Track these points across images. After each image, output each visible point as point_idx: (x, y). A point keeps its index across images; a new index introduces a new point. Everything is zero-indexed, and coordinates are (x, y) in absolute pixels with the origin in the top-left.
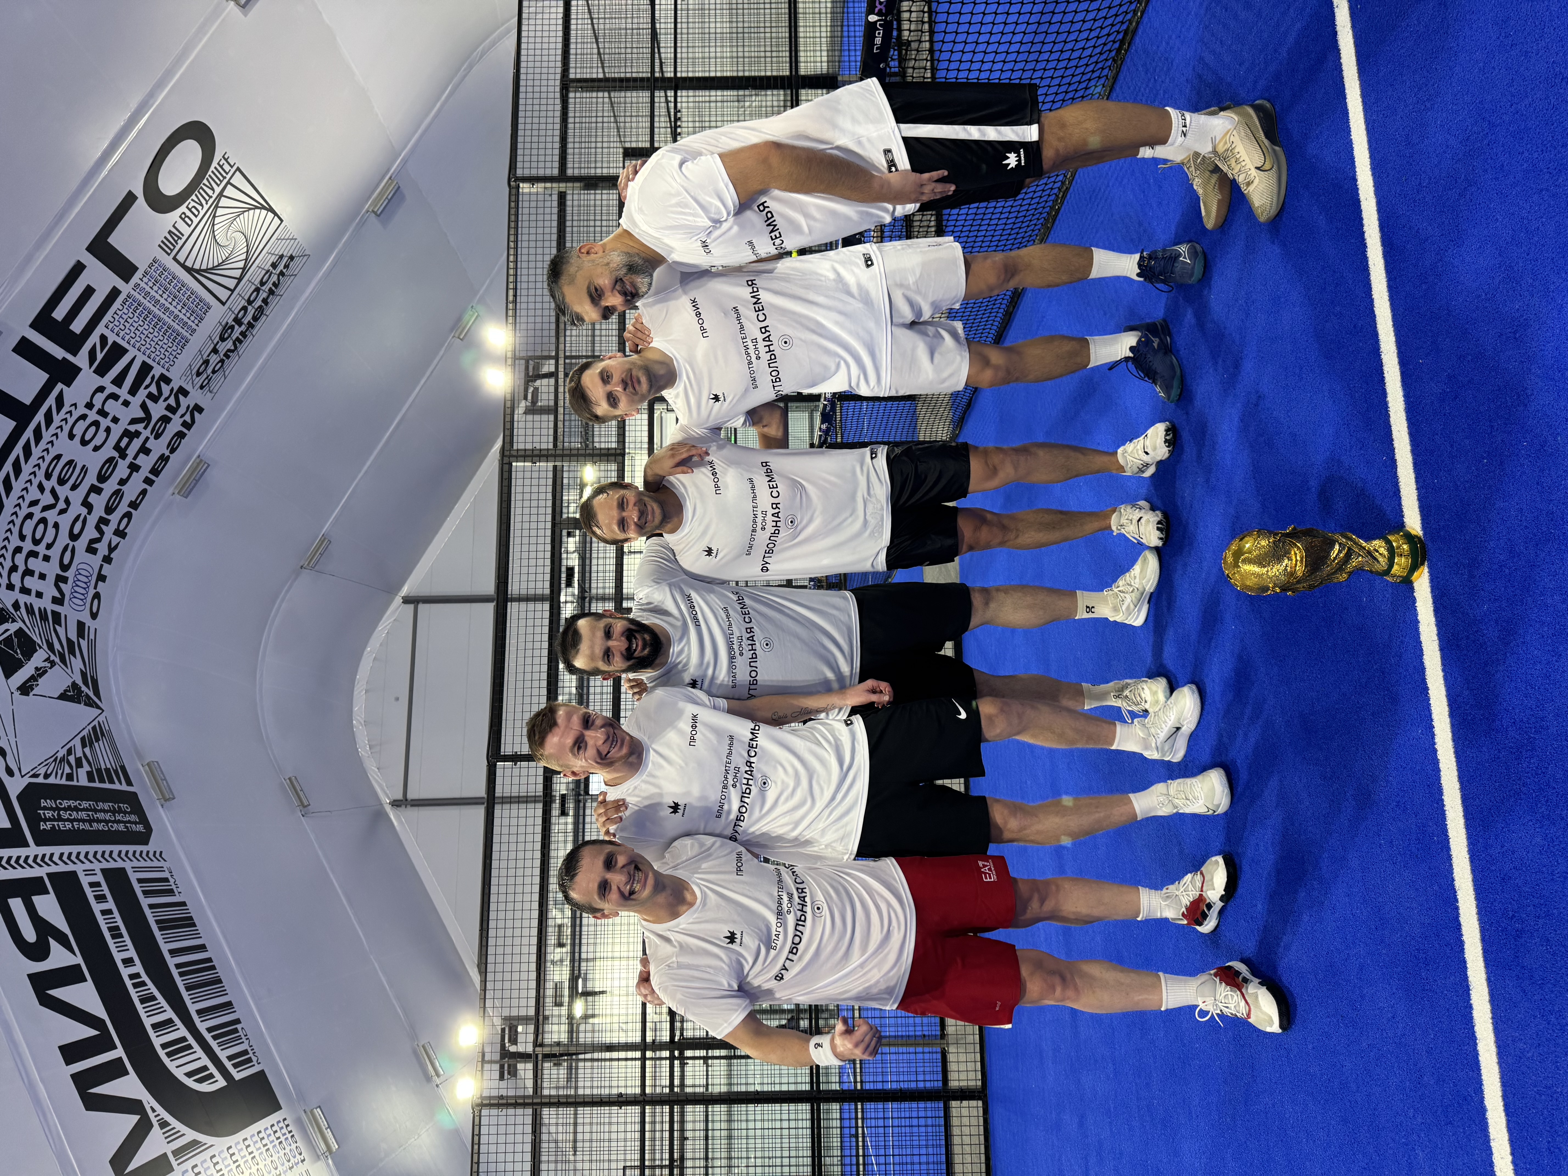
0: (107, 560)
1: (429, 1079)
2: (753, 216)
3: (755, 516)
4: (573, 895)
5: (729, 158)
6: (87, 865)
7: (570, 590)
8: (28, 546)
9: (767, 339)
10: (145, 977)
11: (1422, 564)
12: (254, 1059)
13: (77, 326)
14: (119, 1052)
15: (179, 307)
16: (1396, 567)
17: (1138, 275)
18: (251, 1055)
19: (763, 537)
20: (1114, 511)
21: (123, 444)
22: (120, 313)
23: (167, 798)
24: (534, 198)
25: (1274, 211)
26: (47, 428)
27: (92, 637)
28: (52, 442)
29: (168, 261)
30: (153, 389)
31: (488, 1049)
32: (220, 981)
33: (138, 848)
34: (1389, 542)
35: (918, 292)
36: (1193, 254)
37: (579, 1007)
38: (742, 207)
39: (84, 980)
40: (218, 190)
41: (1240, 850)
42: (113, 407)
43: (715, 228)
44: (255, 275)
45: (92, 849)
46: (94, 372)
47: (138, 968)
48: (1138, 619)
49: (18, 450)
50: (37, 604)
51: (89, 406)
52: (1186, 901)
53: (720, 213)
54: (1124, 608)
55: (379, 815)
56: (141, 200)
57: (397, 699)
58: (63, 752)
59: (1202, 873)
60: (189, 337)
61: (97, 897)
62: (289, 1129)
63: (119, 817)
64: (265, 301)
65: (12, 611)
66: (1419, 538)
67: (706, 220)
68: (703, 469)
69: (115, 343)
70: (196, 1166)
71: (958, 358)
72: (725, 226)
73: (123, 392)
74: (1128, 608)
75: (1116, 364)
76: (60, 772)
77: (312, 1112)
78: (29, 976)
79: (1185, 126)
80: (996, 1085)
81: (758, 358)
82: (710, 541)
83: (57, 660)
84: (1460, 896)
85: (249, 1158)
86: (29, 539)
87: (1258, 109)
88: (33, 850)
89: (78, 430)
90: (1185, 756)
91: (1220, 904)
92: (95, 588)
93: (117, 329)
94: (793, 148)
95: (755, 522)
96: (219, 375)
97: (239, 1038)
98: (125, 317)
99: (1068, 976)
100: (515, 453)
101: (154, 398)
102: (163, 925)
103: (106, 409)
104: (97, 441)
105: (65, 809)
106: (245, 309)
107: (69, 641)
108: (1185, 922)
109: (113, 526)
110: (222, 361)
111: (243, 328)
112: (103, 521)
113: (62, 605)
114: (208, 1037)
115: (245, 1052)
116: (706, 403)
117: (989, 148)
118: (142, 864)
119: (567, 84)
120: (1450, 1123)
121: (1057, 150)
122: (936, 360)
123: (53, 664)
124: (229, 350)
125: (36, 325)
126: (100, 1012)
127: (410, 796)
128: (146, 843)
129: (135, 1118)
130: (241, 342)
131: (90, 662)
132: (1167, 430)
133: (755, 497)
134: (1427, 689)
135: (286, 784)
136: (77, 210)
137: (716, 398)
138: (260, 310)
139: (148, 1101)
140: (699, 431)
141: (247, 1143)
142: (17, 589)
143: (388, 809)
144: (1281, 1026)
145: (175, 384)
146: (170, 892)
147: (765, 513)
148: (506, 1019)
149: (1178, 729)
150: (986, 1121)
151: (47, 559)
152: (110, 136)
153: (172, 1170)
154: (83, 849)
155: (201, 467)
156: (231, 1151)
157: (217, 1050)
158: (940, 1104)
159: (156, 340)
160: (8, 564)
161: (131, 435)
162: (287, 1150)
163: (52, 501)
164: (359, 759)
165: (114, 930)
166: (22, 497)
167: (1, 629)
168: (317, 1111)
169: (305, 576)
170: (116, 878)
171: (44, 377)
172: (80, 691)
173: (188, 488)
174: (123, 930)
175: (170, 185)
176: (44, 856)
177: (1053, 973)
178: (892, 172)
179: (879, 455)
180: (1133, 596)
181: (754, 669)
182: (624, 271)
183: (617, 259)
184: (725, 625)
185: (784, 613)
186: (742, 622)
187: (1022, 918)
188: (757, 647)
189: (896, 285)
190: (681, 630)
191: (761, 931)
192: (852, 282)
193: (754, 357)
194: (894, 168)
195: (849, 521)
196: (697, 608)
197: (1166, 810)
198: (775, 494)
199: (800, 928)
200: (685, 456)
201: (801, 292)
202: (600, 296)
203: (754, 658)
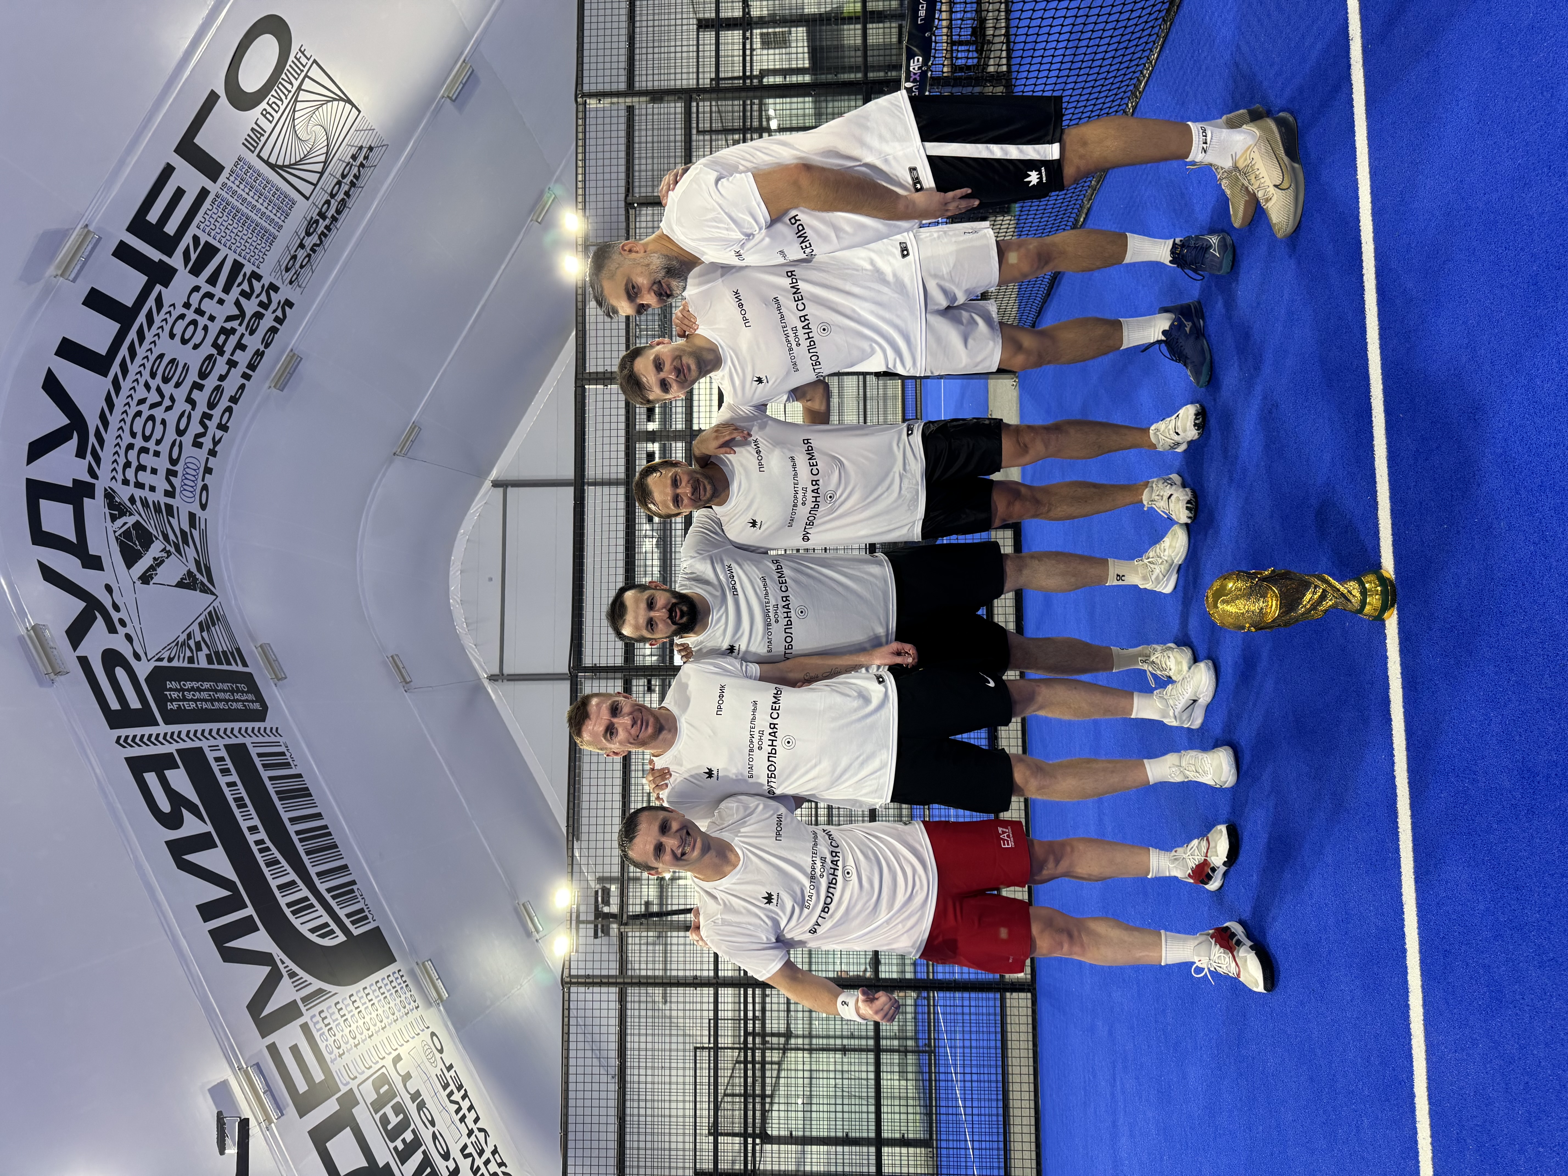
0: (212, 453)
1: (529, 934)
2: (784, 229)
3: (796, 492)
5: (761, 176)
6: (212, 742)
8: (139, 442)
9: (807, 327)
10: (269, 843)
11: (1392, 606)
12: (370, 916)
13: (171, 228)
14: (249, 911)
15: (265, 204)
16: (1368, 608)
17: (1171, 262)
18: (367, 913)
19: (803, 512)
20: (1146, 485)
21: (220, 341)
22: (209, 213)
23: (279, 677)
24: (600, 114)
25: (1290, 229)
26: (149, 329)
27: (203, 526)
28: (154, 342)
29: (252, 159)
30: (246, 287)
31: (584, 909)
32: (336, 846)
33: (257, 725)
34: (1362, 584)
35: (952, 281)
36: (1223, 245)
38: (774, 220)
39: (216, 846)
40: (296, 84)
42: (209, 306)
43: (748, 240)
44: (336, 168)
45: (215, 726)
46: (189, 272)
47: (262, 835)
48: (1167, 587)
49: (124, 351)
50: (151, 497)
51: (187, 305)
52: (1192, 863)
53: (752, 227)
54: (1153, 577)
55: (478, 688)
56: (223, 100)
57: (491, 579)
58: (183, 637)
59: (1208, 840)
60: (277, 233)
61: (222, 771)
62: (404, 979)
63: (237, 696)
64: (347, 194)
65: (129, 504)
66: (1391, 581)
67: (739, 234)
68: (749, 448)
69: (207, 242)
70: (322, 1011)
71: (991, 344)
72: (758, 238)
73: (218, 291)
74: (1157, 578)
75: (1151, 346)
76: (182, 656)
77: (423, 963)
78: (166, 842)
79: (1206, 143)
81: (798, 345)
82: (755, 514)
83: (173, 550)
85: (356, 1012)
86: (139, 436)
87: (1280, 123)
88: (162, 728)
89: (178, 329)
90: (1202, 726)
91: (1223, 869)
92: (203, 480)
93: (208, 229)
94: (822, 170)
95: (796, 498)
96: (308, 269)
97: (356, 897)
98: (215, 216)
99: (1076, 933)
100: (587, 376)
101: (247, 295)
102: (283, 795)
103: (203, 308)
104: (197, 339)
105: (189, 690)
106: (328, 202)
107: (183, 532)
108: (1192, 881)
109: (216, 420)
110: (309, 256)
111: (327, 222)
112: (206, 416)
113: (174, 498)
114: (328, 897)
115: (362, 911)
116: (751, 385)
117: (1011, 167)
118: (261, 739)
121: (1078, 168)
122: (969, 346)
123: (169, 553)
124: (315, 245)
125: (131, 229)
126: (231, 875)
127: (506, 671)
128: (264, 720)
129: (267, 969)
130: (326, 236)
131: (203, 551)
132: (1196, 415)
133: (796, 475)
134: (1390, 720)
135: (389, 661)
136: (164, 110)
137: (760, 380)
138: (343, 203)
139: (278, 954)
140: (746, 410)
141: (366, 991)
142: (132, 484)
143: (486, 683)
144: (1265, 988)
145: (266, 281)
146: (287, 765)
147: (805, 489)
148: (600, 880)
149: (1195, 701)
150: (1034, 1012)
151: (157, 454)
152: (191, 35)
153: (301, 1014)
154: (207, 726)
155: (294, 361)
156: (353, 999)
157: (336, 908)
158: (998, 995)
159: (245, 238)
160: (122, 461)
161: (227, 332)
162: (403, 998)
163: (158, 399)
164: (457, 637)
165: (239, 801)
166: (131, 396)
167: (119, 522)
168: (429, 964)
169: (398, 462)
170: (238, 753)
171: (141, 279)
172: (195, 579)
173: (283, 381)
174: (247, 801)
175: (250, 81)
176: (173, 733)
177: (1060, 931)
178: (917, 190)
179: (915, 431)
180: (1162, 567)
181: (789, 635)
182: (663, 273)
183: (657, 261)
184: (762, 594)
185: (820, 581)
186: (778, 591)
187: (1037, 878)
188: (792, 614)
189: (931, 275)
190: (719, 599)
191: (794, 892)
192: (887, 269)
193: (794, 344)
194: (918, 186)
195: (886, 494)
196: (736, 578)
197: (1179, 779)
198: (814, 472)
199: (831, 890)
200: (727, 438)
201: (839, 283)
202: (636, 294)
203: (789, 624)
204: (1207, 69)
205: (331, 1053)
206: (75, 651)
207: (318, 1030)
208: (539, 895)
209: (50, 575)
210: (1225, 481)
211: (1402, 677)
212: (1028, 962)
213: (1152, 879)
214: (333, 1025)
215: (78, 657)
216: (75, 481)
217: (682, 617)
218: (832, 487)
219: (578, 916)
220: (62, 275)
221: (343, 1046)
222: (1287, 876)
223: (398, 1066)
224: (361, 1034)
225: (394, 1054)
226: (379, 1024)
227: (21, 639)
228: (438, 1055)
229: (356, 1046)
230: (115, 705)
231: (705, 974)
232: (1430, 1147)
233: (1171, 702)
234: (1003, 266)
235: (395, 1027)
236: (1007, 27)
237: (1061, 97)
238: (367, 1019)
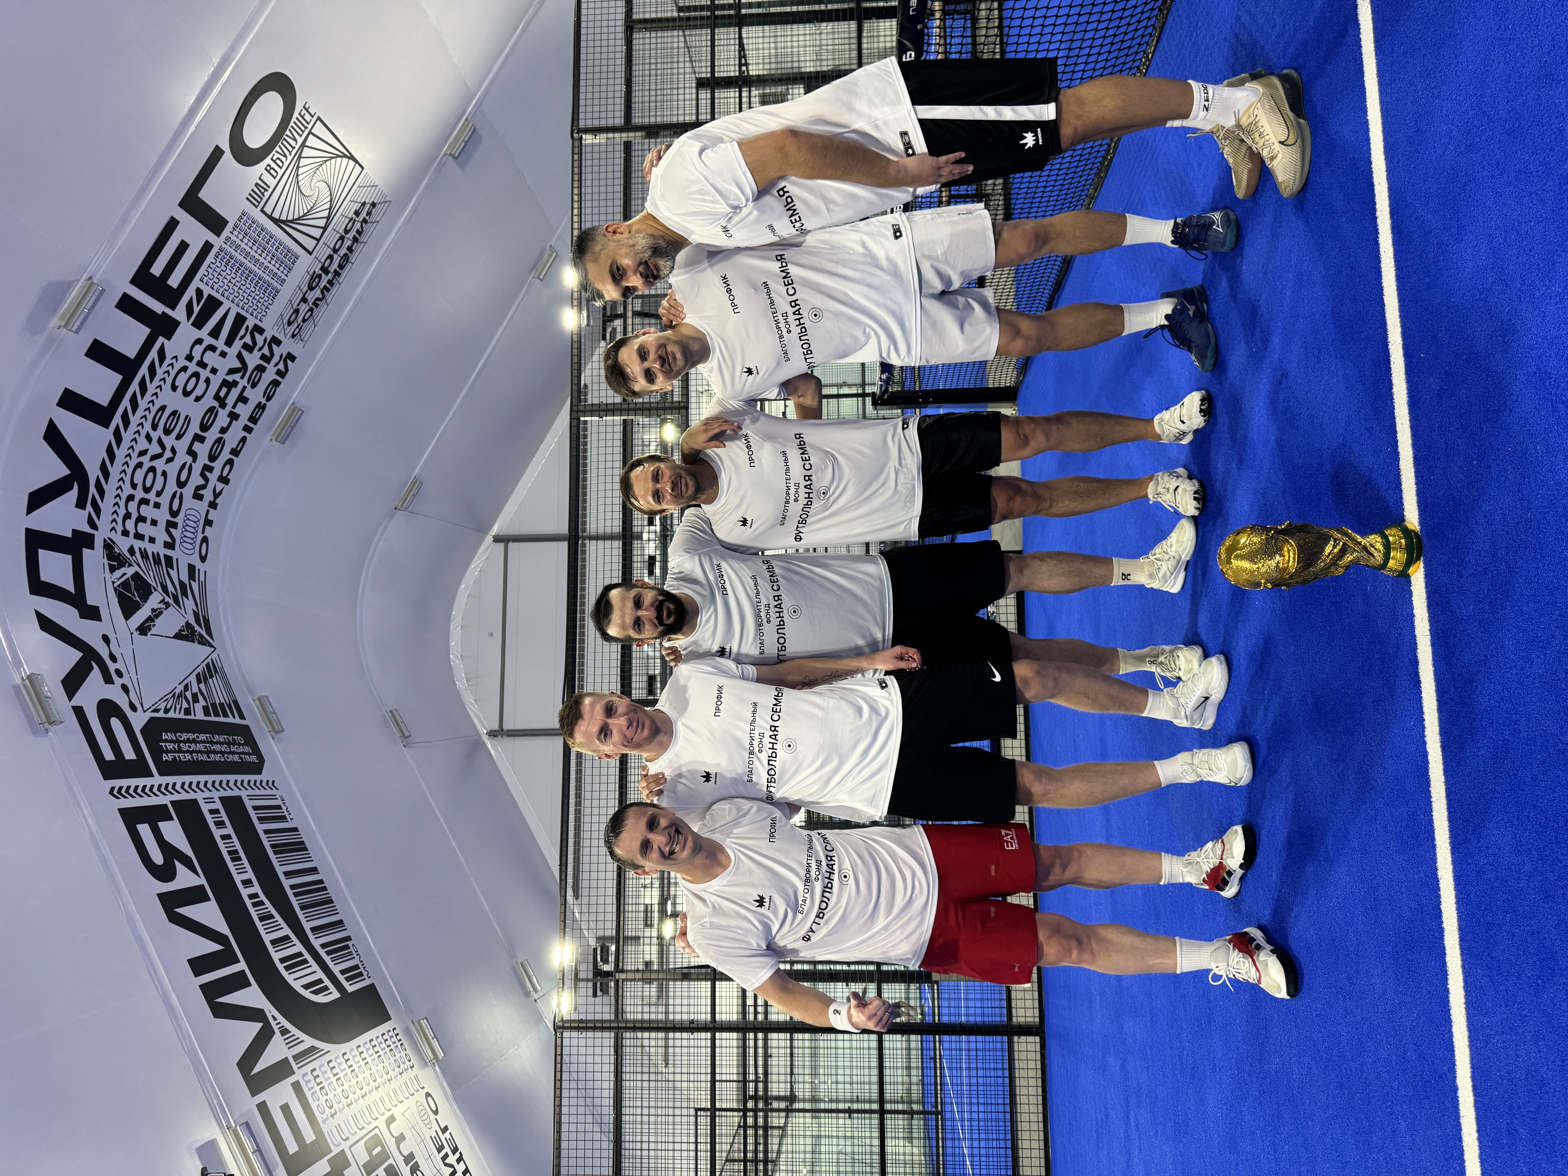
0: (213, 505)
1: (527, 994)
2: (772, 202)
3: (788, 488)
4: (618, 851)
5: (747, 146)
6: (207, 794)
7: (652, 528)
8: (139, 494)
9: (797, 312)
10: (263, 897)
11: (1418, 559)
12: (365, 973)
13: (174, 281)
14: (242, 966)
15: (268, 258)
16: (1392, 562)
17: (1172, 242)
18: (362, 969)
19: (796, 508)
20: (1151, 478)
21: (222, 394)
22: (213, 266)
23: (277, 730)
24: (596, 149)
25: (1297, 187)
26: (151, 381)
27: (202, 579)
28: (156, 394)
29: (256, 213)
30: (248, 340)
31: (583, 967)
32: (331, 901)
33: (252, 777)
34: (1385, 537)
35: (947, 262)
36: (1226, 222)
37: (669, 928)
38: (761, 193)
39: (209, 899)
40: (300, 140)
41: (1259, 821)
42: (211, 359)
43: (735, 213)
44: (339, 223)
45: (210, 778)
46: (192, 325)
47: (256, 889)
48: (1175, 586)
49: (126, 403)
50: (151, 549)
51: (189, 358)
52: (1207, 867)
53: (739, 199)
54: (1160, 575)
55: (477, 745)
56: (228, 155)
57: (491, 634)
58: (180, 688)
59: (1222, 841)
60: (280, 287)
61: (216, 823)
62: (399, 1037)
63: (234, 749)
64: (350, 249)
65: (128, 555)
66: (1416, 534)
67: (725, 206)
68: (738, 442)
69: (210, 295)
70: (314, 1070)
71: (988, 330)
72: (745, 211)
73: (220, 344)
74: (1164, 575)
75: (1151, 332)
76: (178, 707)
77: (419, 1022)
78: (159, 895)
79: (1207, 100)
80: (1052, 1021)
81: (789, 332)
82: (745, 511)
83: (171, 601)
84: (1442, 884)
85: (349, 1071)
86: (140, 487)
87: (1284, 79)
88: (157, 780)
89: (180, 382)
90: (1215, 724)
91: (1240, 872)
92: (203, 532)
93: (211, 283)
94: (809, 135)
95: (788, 494)
96: (310, 323)
97: (350, 954)
98: (218, 270)
99: (1085, 940)
100: (582, 409)
101: (249, 348)
102: (279, 849)
103: (205, 360)
104: (199, 391)
105: (185, 742)
106: (330, 257)
107: (182, 584)
108: (1207, 887)
109: (216, 473)
110: (311, 310)
111: (330, 276)
112: (207, 468)
113: (174, 549)
114: (322, 952)
115: (356, 967)
116: (741, 377)
117: (1006, 129)
118: (257, 792)
119: (631, 26)
120: (1428, 1098)
121: (1075, 129)
122: (966, 331)
123: (167, 605)
124: (318, 299)
125: (135, 281)
126: (224, 929)
127: (506, 727)
128: (260, 773)
129: (258, 1026)
130: (328, 290)
131: (202, 602)
132: (1202, 400)
133: (788, 470)
134: (1419, 682)
135: (388, 716)
136: (168, 166)
137: (750, 372)
138: (346, 258)
139: (270, 1010)
140: (735, 404)
141: (360, 1050)
142: (132, 535)
143: (485, 738)
144: (1289, 993)
145: (268, 335)
146: (283, 819)
147: (797, 485)
148: (598, 939)
149: (1207, 698)
150: (1043, 1056)
151: (157, 505)
152: (196, 92)
153: (293, 1073)
154: (202, 778)
155: (296, 414)
156: (346, 1057)
157: (330, 964)
158: (1005, 1038)
159: (248, 291)
160: (122, 512)
161: (229, 385)
162: (397, 1057)
163: (159, 450)
164: (457, 694)
165: (233, 854)
166: (132, 447)
167: (118, 573)
168: (424, 1023)
169: (400, 516)
170: (234, 806)
171: (145, 331)
172: (193, 631)
173: (285, 435)
174: (242, 854)
175: (255, 138)
176: (167, 785)
177: (1069, 937)
178: (908, 155)
179: (911, 425)
180: (1170, 563)
181: (782, 636)
182: (649, 253)
183: (642, 242)
184: (753, 596)
185: (812, 580)
186: (770, 590)
187: (1044, 884)
188: (785, 614)
189: (925, 256)
190: (709, 598)
191: (788, 896)
192: (881, 255)
193: (785, 331)
194: (910, 151)
195: (881, 490)
196: (725, 578)
197: (1190, 779)
198: (808, 467)
199: (826, 895)
200: (717, 431)
201: (830, 266)
202: (622, 276)
203: (782, 624)
204: (1206, 48)
205: (322, 1113)
206: (70, 700)
207: (310, 1089)
208: (539, 953)
209: (47, 625)
210: (1234, 464)
211: (1432, 635)
212: (1035, 970)
213: (1164, 885)
214: (325, 1084)
215: (74, 708)
216: (74, 531)
217: (669, 616)
218: (826, 482)
219: (576, 974)
220: (65, 326)
221: (336, 1106)
222: (1309, 869)
223: (392, 1127)
224: (354, 1093)
225: (388, 1114)
226: (372, 1083)
227: (16, 688)
228: (433, 1116)
229: (348, 1106)
230: (109, 755)
231: (703, 1017)
232: (1476, 1143)
233: (1182, 701)
234: (1000, 246)
235: (389, 1087)
236: (1001, 19)
237: (1056, 58)
238: (361, 1078)
